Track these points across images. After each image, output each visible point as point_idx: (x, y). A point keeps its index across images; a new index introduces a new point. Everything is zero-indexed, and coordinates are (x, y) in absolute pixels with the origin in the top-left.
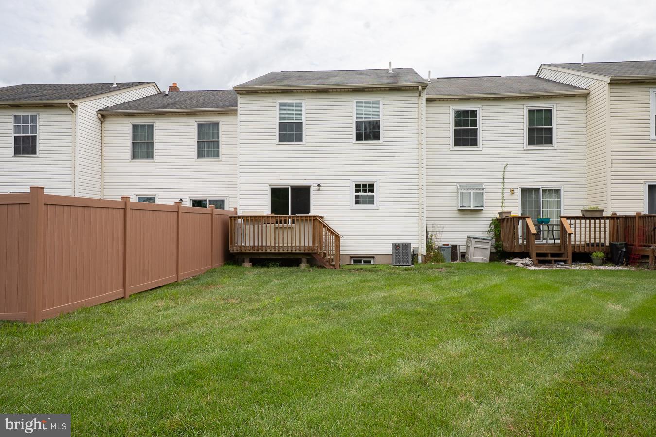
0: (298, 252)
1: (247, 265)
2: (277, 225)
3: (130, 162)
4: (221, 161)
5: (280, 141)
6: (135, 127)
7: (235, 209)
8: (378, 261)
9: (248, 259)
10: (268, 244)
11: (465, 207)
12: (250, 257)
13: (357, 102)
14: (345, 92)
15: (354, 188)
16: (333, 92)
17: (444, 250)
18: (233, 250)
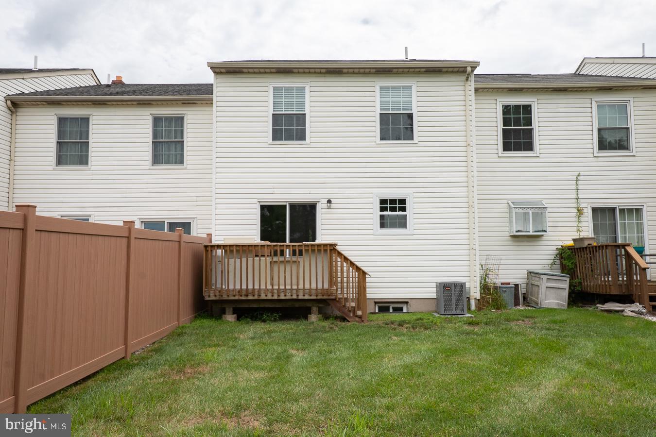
0: (307, 297)
1: (230, 318)
2: (275, 259)
3: (54, 170)
4: (186, 169)
5: (273, 139)
6: (62, 121)
7: (209, 235)
8: (413, 307)
9: (232, 309)
10: (263, 287)
11: (521, 231)
12: (234, 306)
13: (381, 88)
14: (364, 73)
15: (378, 206)
16: (348, 73)
17: (505, 291)
18: (209, 296)
